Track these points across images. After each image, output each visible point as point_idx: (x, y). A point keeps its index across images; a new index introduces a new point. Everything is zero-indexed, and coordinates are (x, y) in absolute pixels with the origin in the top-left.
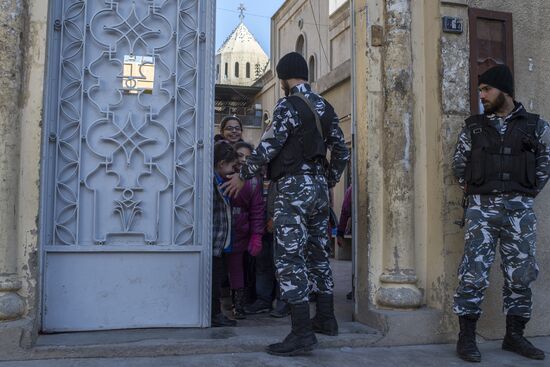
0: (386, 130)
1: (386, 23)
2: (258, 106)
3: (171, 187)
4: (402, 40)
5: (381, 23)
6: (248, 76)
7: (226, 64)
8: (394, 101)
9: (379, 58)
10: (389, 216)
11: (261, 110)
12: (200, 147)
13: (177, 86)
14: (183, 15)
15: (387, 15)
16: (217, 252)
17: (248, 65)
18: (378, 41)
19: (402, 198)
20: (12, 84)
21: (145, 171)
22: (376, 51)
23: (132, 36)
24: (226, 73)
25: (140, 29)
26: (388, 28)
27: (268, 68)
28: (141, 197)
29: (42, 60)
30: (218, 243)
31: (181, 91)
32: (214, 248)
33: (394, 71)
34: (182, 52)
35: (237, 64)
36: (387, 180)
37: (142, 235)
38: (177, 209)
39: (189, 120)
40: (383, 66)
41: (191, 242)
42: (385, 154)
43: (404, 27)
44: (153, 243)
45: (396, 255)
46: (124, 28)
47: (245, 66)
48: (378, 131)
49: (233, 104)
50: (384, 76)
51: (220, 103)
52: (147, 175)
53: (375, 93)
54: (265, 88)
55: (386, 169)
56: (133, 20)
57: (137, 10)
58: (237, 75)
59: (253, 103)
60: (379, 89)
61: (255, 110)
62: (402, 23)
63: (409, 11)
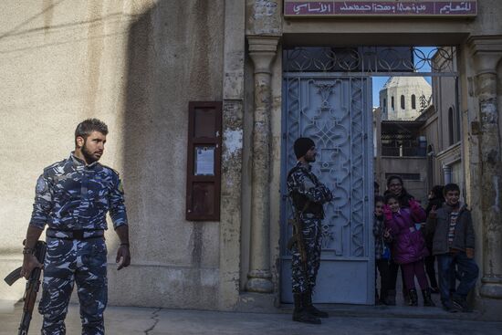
0: (482, 187)
1: (481, 120)
2: (422, 138)
3: (350, 223)
4: (491, 131)
5: (478, 120)
6: (414, 107)
7: (393, 98)
8: (487, 169)
9: (477, 142)
10: (486, 241)
11: (426, 142)
12: (366, 200)
13: (352, 165)
14: (354, 123)
15: (482, 114)
16: (378, 257)
17: (413, 97)
18: (476, 132)
19: (494, 230)
20: (266, 171)
21: (335, 215)
22: (475, 138)
23: (325, 138)
24: (393, 106)
25: (330, 134)
26: (482, 123)
27: (431, 103)
28: (333, 230)
29: (279, 157)
30: (378, 251)
31: (354, 168)
32: (376, 254)
33: (487, 150)
34: (354, 146)
35: (403, 97)
36: (484, 218)
37: (333, 251)
38: (354, 236)
39: (359, 185)
40: (480, 147)
41: (362, 255)
42: (483, 202)
43: (493, 122)
44: (341, 255)
45: (491, 265)
46: (321, 134)
47: (410, 99)
48: (478, 188)
49: (399, 136)
50: (481, 153)
51: (387, 137)
52: (336, 217)
53: (475, 164)
54: (429, 121)
55: (483, 211)
56: (325, 129)
57: (328, 122)
58: (403, 107)
59: (418, 135)
60: (477, 161)
61: (420, 142)
62: (492, 119)
63: (497, 111)
